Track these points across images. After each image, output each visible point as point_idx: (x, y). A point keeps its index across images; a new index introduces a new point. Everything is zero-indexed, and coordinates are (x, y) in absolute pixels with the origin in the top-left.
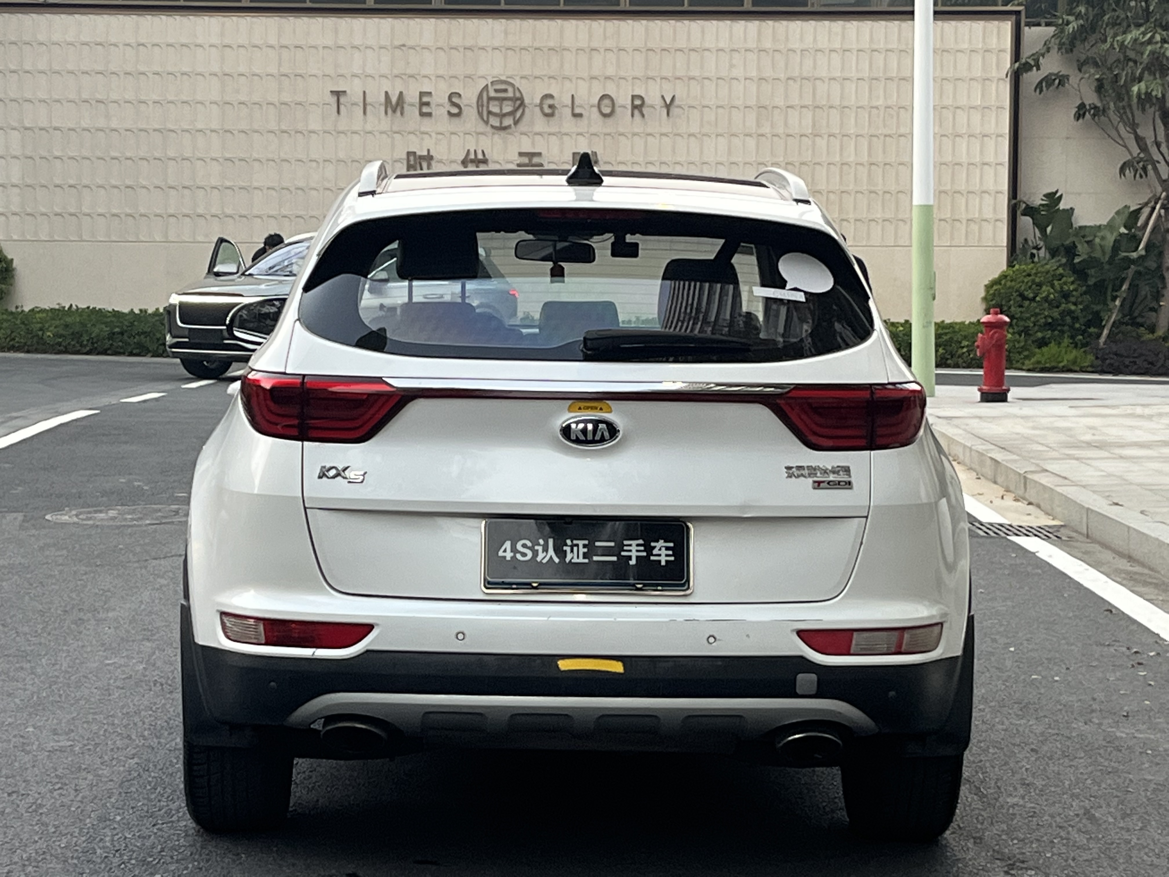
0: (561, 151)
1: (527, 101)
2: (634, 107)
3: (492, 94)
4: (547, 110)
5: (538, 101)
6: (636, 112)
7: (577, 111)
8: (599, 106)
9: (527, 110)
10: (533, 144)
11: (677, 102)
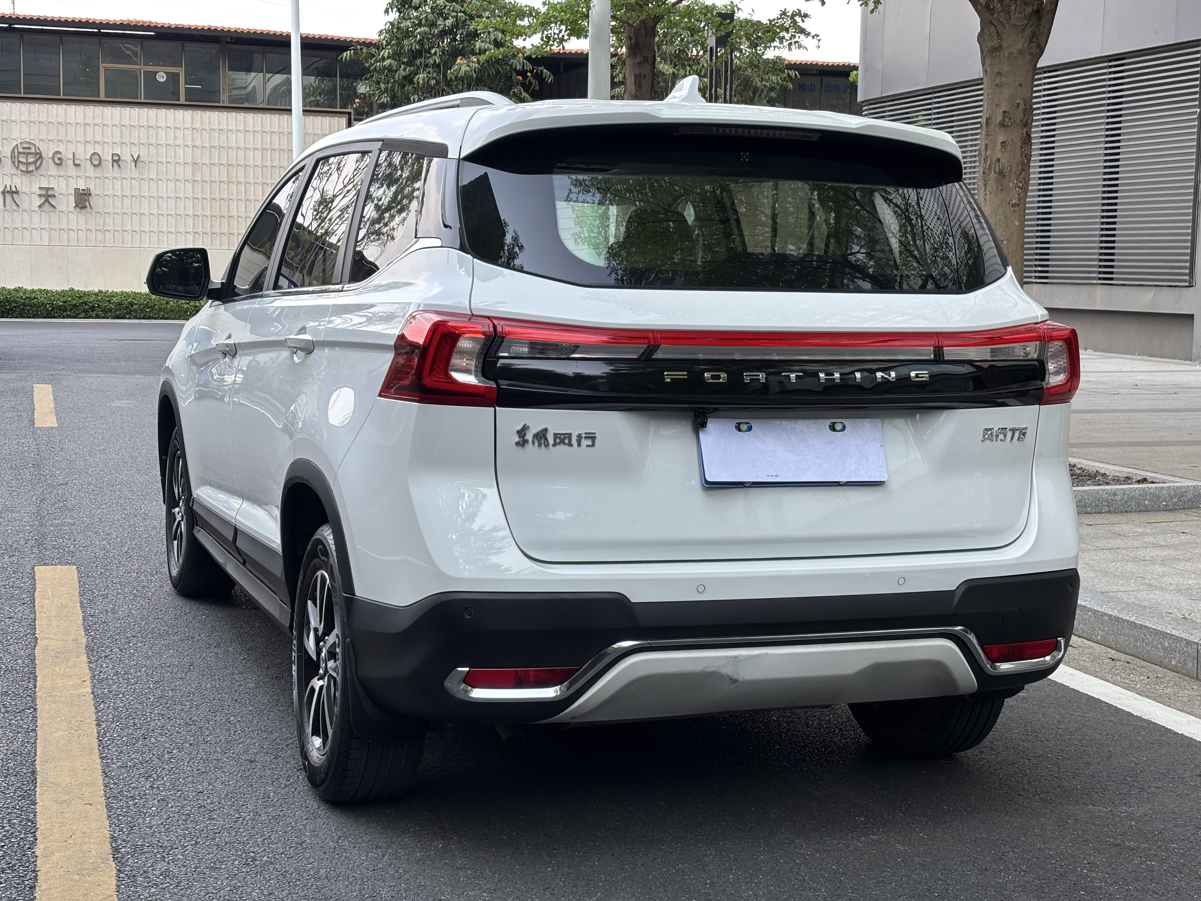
0: (67, 187)
1: (44, 155)
2: (114, 161)
3: (21, 150)
4: (57, 162)
5: (51, 156)
6: (115, 164)
7: (77, 162)
8: (91, 160)
9: (44, 161)
10: (49, 183)
11: (141, 159)
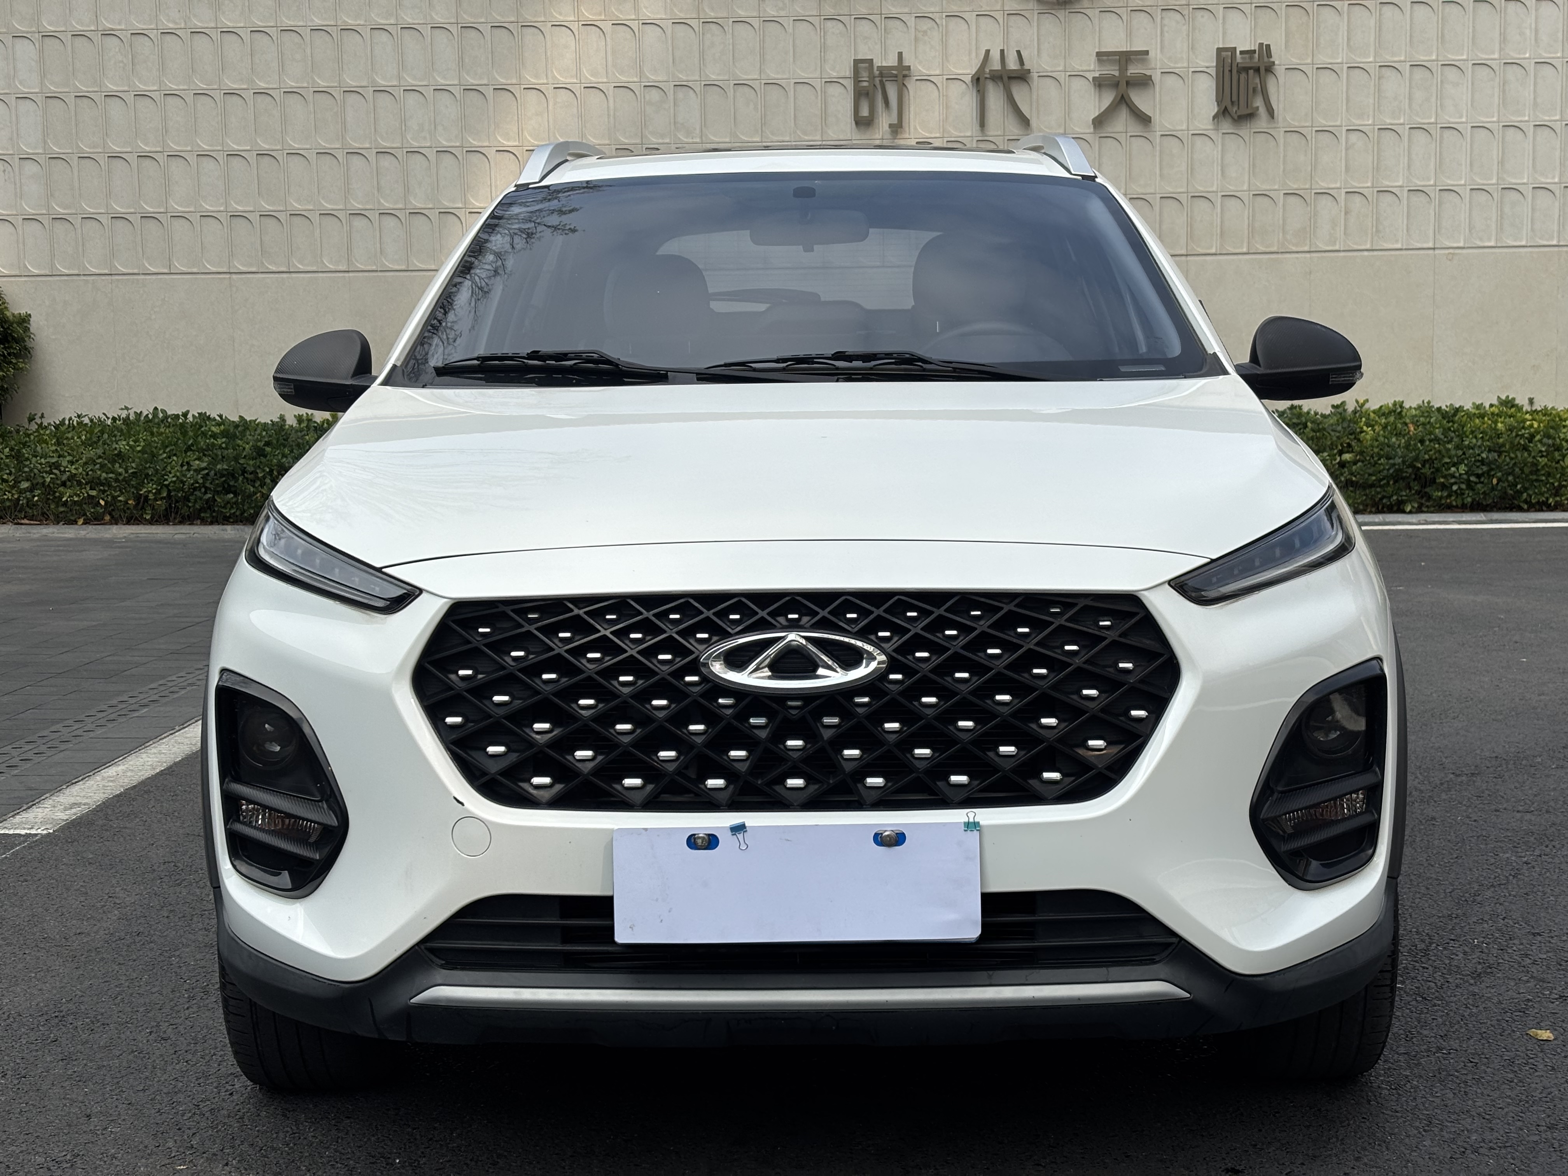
0: (1192, 48)
10: (1129, 34)
